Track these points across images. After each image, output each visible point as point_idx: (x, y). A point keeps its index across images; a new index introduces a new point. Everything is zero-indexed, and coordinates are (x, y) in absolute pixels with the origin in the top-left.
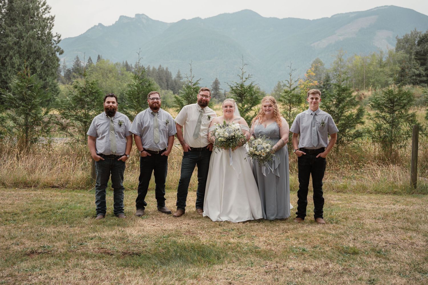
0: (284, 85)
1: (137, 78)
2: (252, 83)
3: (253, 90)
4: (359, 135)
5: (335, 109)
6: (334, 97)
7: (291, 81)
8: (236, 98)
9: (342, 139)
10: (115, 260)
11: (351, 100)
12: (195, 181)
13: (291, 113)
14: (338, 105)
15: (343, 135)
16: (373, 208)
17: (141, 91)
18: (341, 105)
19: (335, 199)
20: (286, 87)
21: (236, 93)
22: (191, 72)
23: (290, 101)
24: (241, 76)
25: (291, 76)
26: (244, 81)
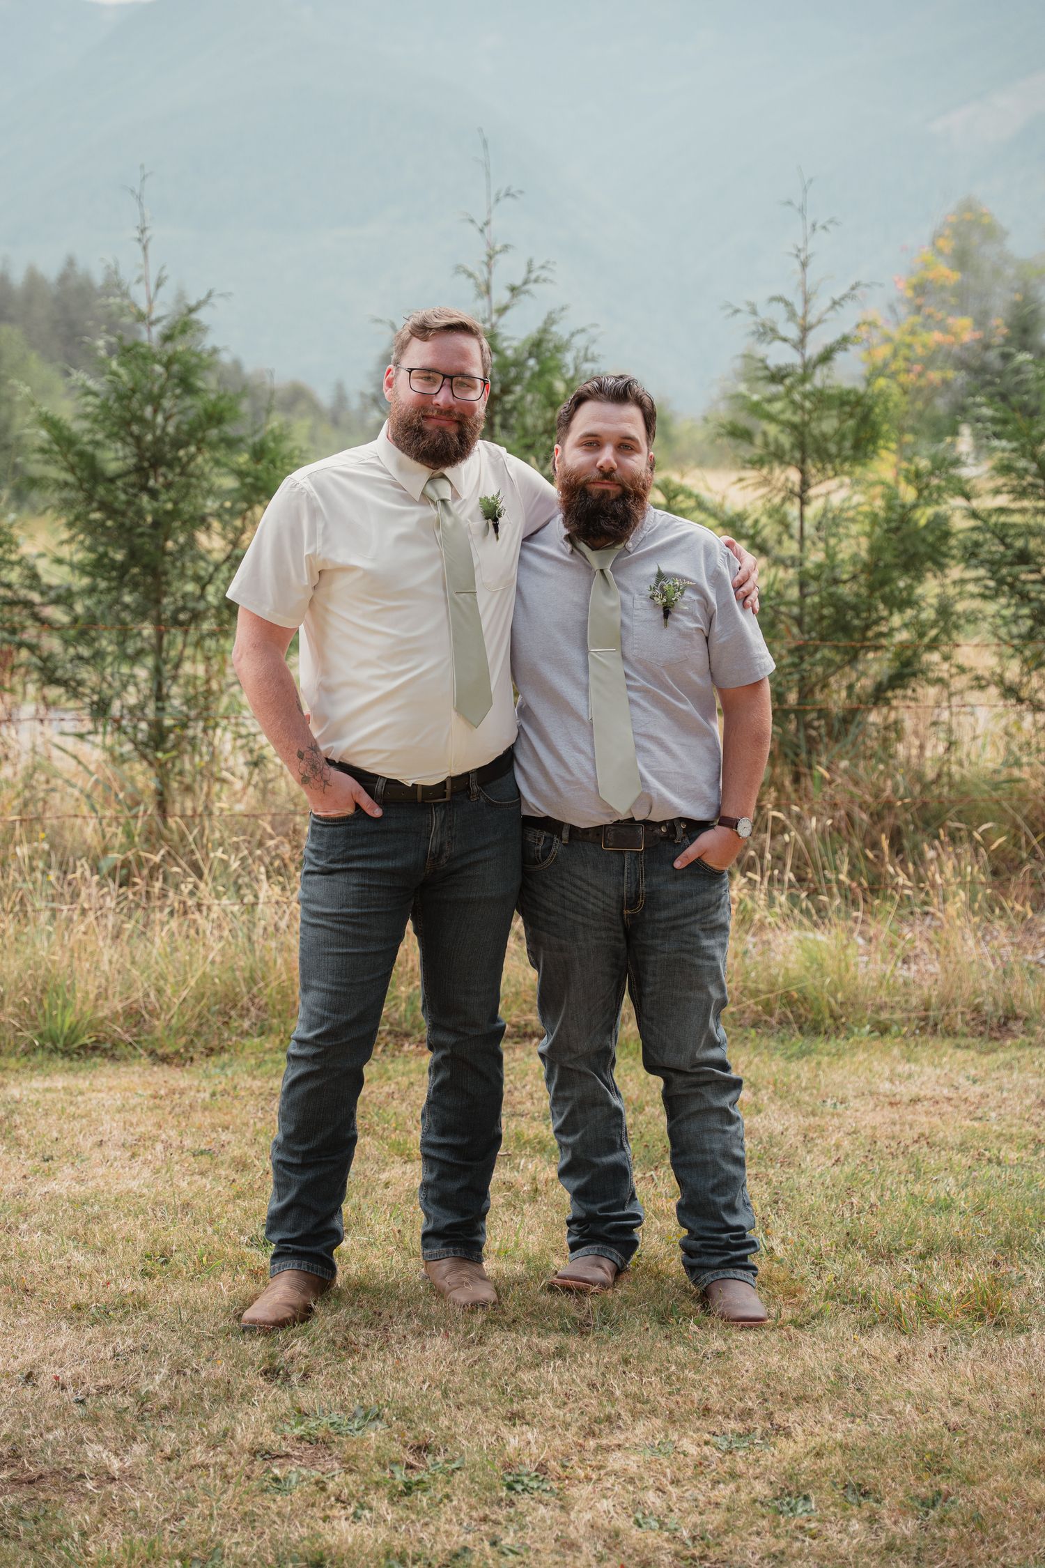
0: (767, 332)
2: (550, 321)
3: (559, 368)
7: (806, 301)
12: (169, 991)
13: (812, 511)
20: (778, 344)
22: (145, 248)
23: (802, 434)
24: (477, 274)
25: (808, 270)
26: (502, 311)
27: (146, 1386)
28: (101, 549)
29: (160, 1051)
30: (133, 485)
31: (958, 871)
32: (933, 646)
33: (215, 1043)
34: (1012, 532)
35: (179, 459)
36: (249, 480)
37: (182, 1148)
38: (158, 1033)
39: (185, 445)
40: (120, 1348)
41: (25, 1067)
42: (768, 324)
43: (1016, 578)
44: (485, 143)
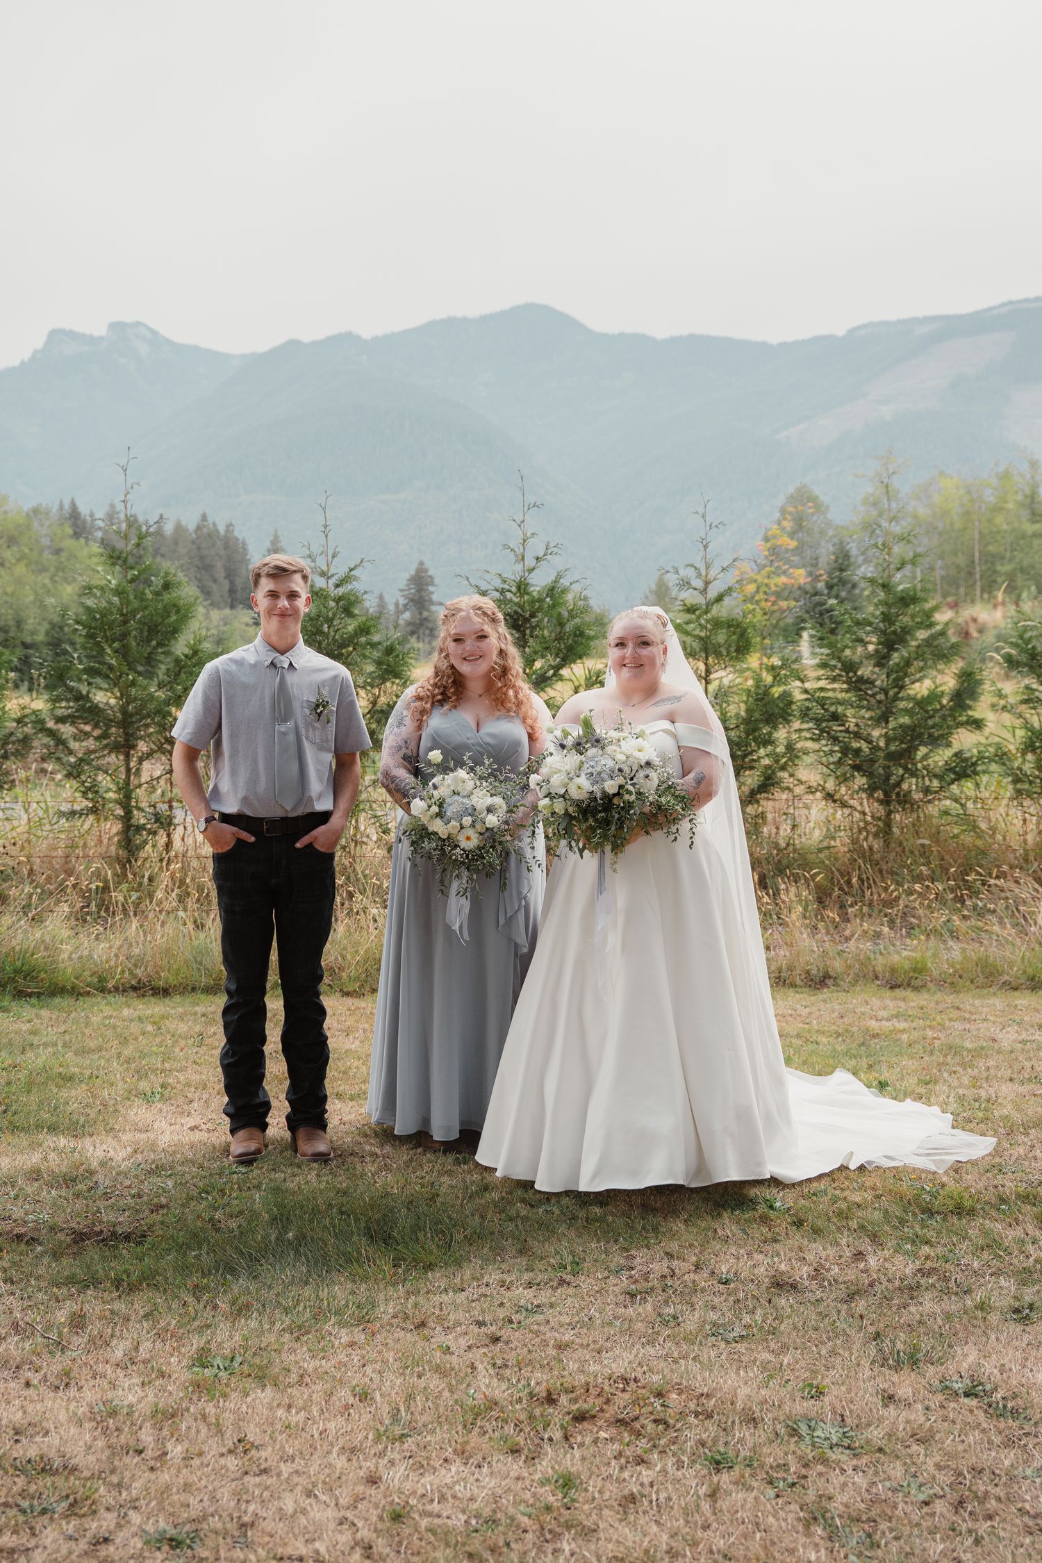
0: (685, 584)
1: (120, 562)
2: (559, 577)
3: (564, 603)
4: (963, 769)
5: (873, 672)
6: (868, 628)
7: (707, 567)
9: (905, 786)
10: (46, 1260)
11: (933, 637)
12: (349, 957)
13: (711, 687)
14: (886, 657)
15: (906, 769)
16: (1024, 1042)
17: (133, 613)
18: (896, 657)
19: (884, 1013)
20: (691, 590)
22: (326, 537)
23: (706, 643)
24: (517, 549)
25: (708, 550)
26: (531, 570)
29: (345, 990)
31: (798, 895)
32: (783, 768)
34: (828, 702)
35: (342, 654)
39: (349, 646)
42: (686, 579)
43: (830, 728)
44: (522, 477)
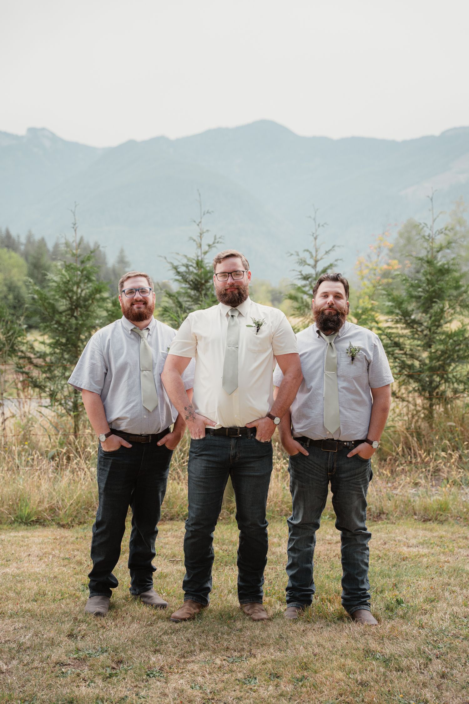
0: (303, 262)
5: (421, 317)
6: (420, 289)
7: (316, 251)
8: (186, 293)
9: (442, 388)
12: (66, 500)
14: (430, 307)
15: (442, 377)
18: (435, 307)
19: (414, 541)
20: (306, 266)
21: (186, 281)
22: (75, 230)
24: (197, 240)
25: (317, 241)
26: (205, 253)
27: (22, 640)
28: (57, 338)
29: (61, 523)
30: (69, 315)
33: (82, 520)
34: (393, 335)
35: (85, 306)
36: (110, 313)
37: (59, 557)
38: (61, 516)
39: (87, 300)
40: (16, 628)
41: (10, 528)
42: (303, 259)
43: (393, 351)
44: (200, 195)
